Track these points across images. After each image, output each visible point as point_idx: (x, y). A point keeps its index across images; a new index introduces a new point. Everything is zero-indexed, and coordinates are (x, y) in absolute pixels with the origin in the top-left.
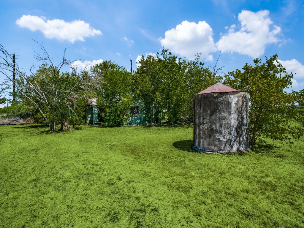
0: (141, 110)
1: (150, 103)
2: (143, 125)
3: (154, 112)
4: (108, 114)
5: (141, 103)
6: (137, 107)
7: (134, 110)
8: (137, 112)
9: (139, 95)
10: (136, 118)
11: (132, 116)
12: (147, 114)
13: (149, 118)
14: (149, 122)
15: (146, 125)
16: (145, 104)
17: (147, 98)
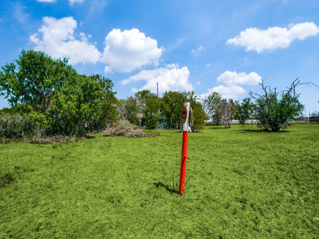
0: (165, 121)
1: (170, 117)
2: (166, 128)
3: (172, 122)
4: (149, 123)
5: (164, 117)
6: (163, 119)
7: (161, 121)
8: (163, 122)
9: (164, 113)
10: (162, 125)
11: (160, 124)
12: (168, 123)
13: (169, 125)
14: (169, 127)
15: (167, 129)
16: (167, 118)
17: (168, 115)
